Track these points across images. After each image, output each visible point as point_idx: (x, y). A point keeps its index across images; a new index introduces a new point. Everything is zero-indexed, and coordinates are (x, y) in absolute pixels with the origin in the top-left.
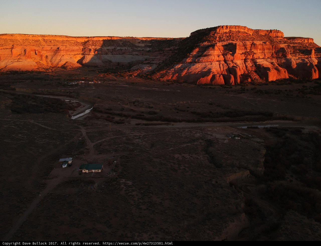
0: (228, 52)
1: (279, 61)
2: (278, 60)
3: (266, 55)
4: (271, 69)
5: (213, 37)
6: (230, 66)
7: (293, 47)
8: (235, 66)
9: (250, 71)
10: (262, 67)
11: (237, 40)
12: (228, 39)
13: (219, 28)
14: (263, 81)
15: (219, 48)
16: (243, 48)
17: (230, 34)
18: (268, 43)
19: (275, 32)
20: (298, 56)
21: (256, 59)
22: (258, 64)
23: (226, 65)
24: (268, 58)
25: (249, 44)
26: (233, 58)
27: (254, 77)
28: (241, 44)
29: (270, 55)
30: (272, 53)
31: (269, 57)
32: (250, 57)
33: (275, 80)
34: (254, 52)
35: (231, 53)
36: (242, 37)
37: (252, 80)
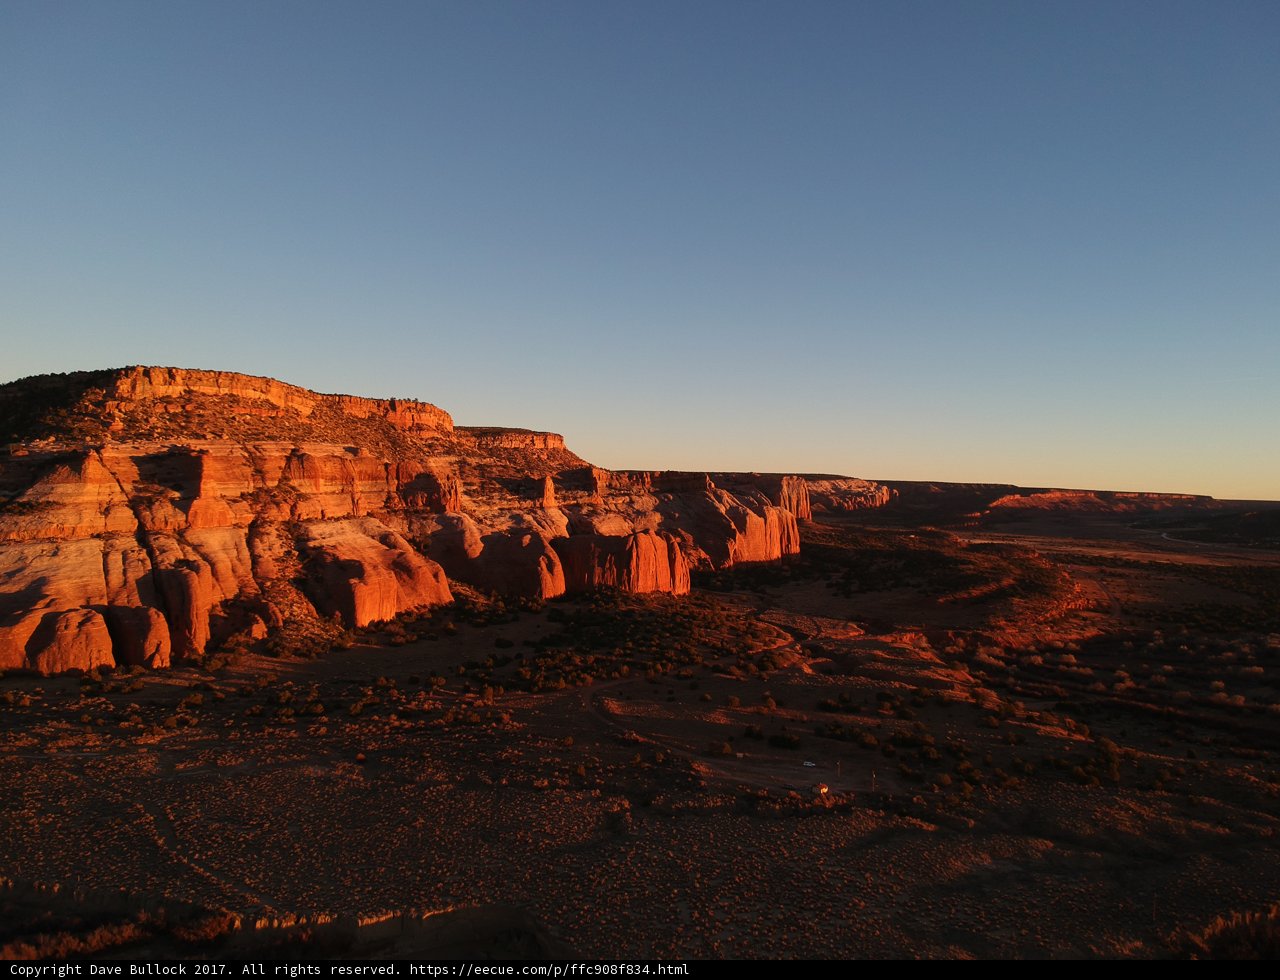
0: (161, 493)
1: (415, 527)
2: (410, 523)
3: (363, 503)
4: (368, 569)
5: (97, 416)
6: (162, 561)
7: (480, 467)
8: (193, 557)
9: (269, 584)
10: (329, 559)
11: (220, 436)
12: (173, 430)
13: (127, 376)
14: (327, 631)
15: (116, 469)
16: (249, 471)
17: (189, 408)
18: (365, 452)
19: (409, 408)
20: (497, 501)
21: (309, 520)
22: (315, 548)
23: (144, 554)
24: (368, 514)
25: (277, 454)
26: (186, 521)
27: (287, 614)
28: (239, 452)
29: (378, 504)
30: (389, 492)
31: (375, 511)
32: (279, 514)
33: (393, 614)
34: (303, 491)
35: (177, 495)
36: (248, 424)
37: (273, 630)
